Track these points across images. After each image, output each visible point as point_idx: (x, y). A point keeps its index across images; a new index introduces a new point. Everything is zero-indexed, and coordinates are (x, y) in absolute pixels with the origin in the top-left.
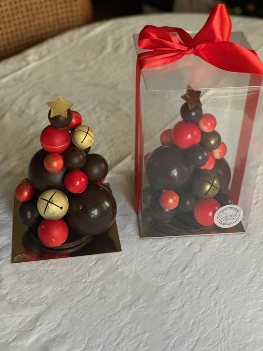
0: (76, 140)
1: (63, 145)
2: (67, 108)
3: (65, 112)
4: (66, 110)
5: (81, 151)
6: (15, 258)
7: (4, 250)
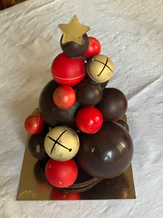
0: (92, 73)
1: (76, 77)
2: (83, 33)
3: (80, 38)
4: (81, 35)
5: (97, 85)
6: (21, 194)
7: (11, 183)
